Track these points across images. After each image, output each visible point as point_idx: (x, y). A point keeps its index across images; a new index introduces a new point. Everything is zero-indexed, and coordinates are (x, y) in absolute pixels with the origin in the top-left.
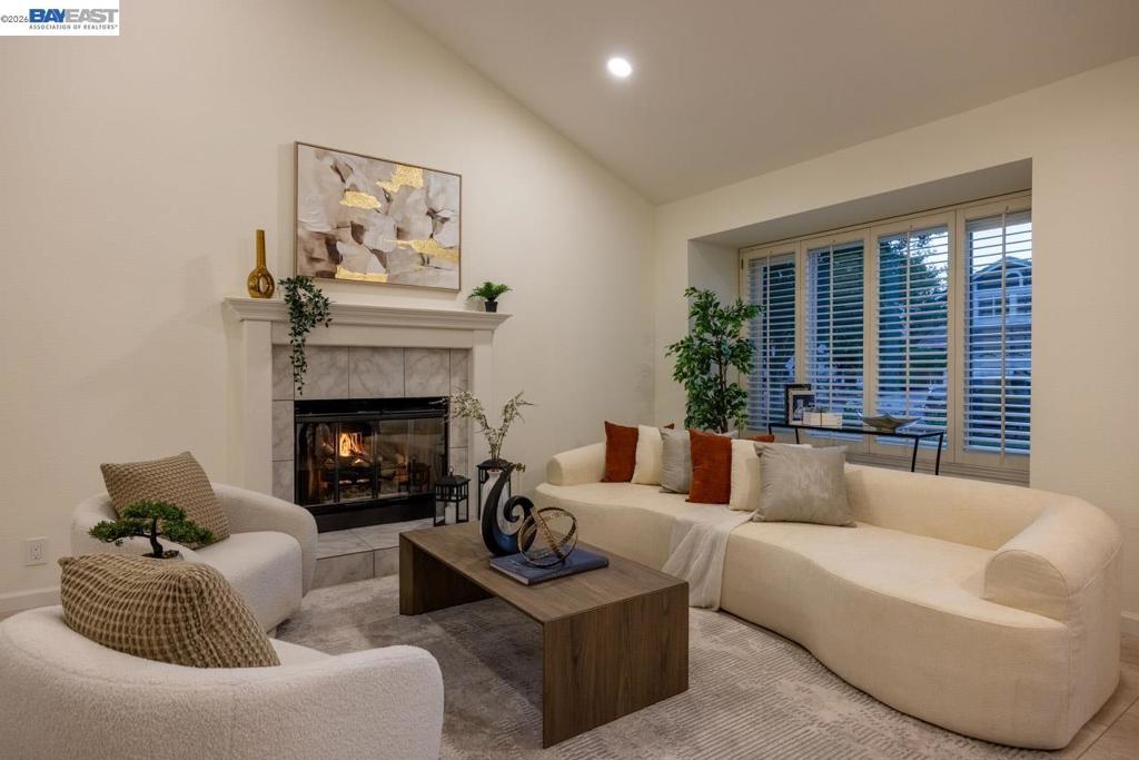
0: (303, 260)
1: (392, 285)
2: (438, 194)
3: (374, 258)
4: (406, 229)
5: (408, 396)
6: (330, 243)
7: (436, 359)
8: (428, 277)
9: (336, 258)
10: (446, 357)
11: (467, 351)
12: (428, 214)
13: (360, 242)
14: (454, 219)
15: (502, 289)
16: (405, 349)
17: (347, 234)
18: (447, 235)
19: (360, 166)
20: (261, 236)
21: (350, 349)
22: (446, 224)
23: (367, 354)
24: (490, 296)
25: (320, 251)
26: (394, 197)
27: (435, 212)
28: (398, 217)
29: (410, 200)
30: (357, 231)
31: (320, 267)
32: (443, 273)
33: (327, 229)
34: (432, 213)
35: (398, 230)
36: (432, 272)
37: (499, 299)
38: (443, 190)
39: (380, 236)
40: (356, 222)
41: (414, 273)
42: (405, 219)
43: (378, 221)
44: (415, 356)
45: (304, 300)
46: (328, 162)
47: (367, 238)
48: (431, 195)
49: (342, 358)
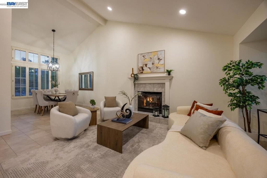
0: (139, 71)
1: (152, 73)
2: (160, 55)
3: (149, 69)
4: (154, 63)
5: (154, 91)
6: (142, 68)
7: (159, 85)
8: (158, 70)
9: (143, 70)
10: (161, 85)
11: (165, 83)
12: (158, 59)
13: (146, 67)
14: (163, 59)
15: (171, 71)
16: (154, 83)
17: (145, 66)
18: (162, 62)
19: (146, 55)
20: (133, 69)
21: (145, 84)
22: (161, 60)
23: (148, 84)
24: (169, 72)
25: (141, 69)
26: (152, 58)
27: (159, 58)
28: (153, 61)
29: (155, 57)
30: (146, 65)
31: (141, 72)
32: (161, 69)
33: (142, 66)
34: (159, 59)
35: (153, 63)
36: (159, 69)
37: (171, 73)
38: (161, 54)
39: (150, 65)
40: (146, 64)
41: (155, 70)
42: (154, 61)
43: (149, 62)
44: (155, 85)
45: (136, 77)
46: (142, 56)
47: (148, 66)
48: (158, 56)
49: (144, 85)
